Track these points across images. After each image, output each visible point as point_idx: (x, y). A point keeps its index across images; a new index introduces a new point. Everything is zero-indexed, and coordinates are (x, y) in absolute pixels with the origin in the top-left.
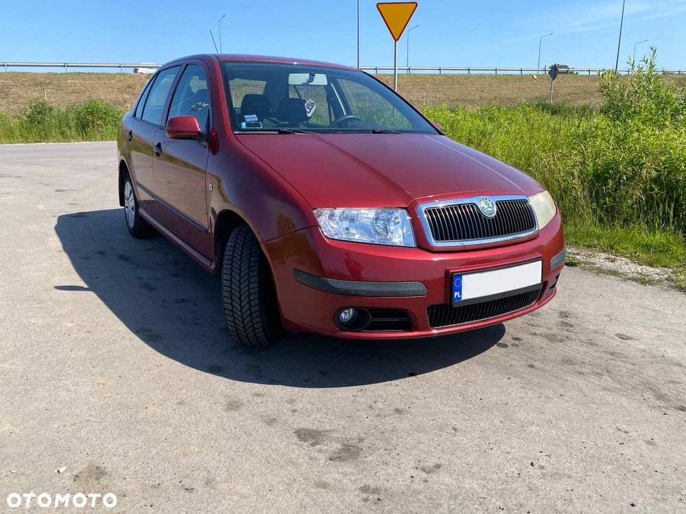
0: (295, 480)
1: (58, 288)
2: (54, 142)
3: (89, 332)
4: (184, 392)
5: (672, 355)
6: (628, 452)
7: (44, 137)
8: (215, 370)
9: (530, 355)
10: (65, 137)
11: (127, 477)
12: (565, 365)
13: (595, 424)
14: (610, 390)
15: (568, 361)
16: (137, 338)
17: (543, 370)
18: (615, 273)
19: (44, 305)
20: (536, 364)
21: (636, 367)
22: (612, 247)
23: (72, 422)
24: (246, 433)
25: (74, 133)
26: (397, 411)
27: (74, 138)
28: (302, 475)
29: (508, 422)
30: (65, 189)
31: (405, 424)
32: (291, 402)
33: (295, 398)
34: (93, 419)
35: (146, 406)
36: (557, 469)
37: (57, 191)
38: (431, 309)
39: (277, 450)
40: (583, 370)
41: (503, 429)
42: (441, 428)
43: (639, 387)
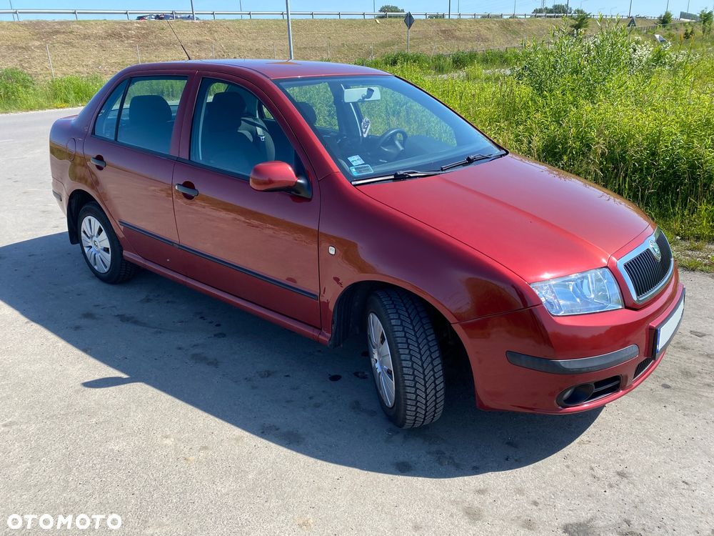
15: (687, 373)
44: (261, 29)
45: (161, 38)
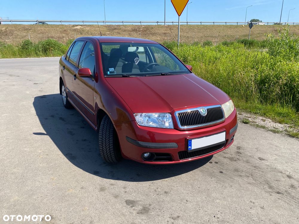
0: (124, 222)
1: (35, 134)
2: (33, 57)
3: (47, 155)
4: (84, 183)
5: (279, 167)
6: (253, 212)
7: (28, 55)
8: (96, 173)
9: (222, 167)
10: (37, 55)
11: (61, 220)
12: (235, 172)
13: (242, 199)
14: (251, 184)
15: (236, 170)
16: (66, 158)
17: (226, 174)
18: (263, 127)
19: (30, 142)
20: (223, 171)
21: (263, 173)
22: (265, 114)
23: (41, 196)
24: (106, 201)
25: (41, 53)
26: (166, 192)
27: (41, 56)
28: (126, 220)
29: (208, 198)
30: (38, 83)
31: (168, 199)
32: (125, 188)
33: (126, 186)
34: (48, 195)
35: (69, 189)
36: (224, 219)
37: (35, 84)
38: (179, 153)
39: (118, 209)
40: (242, 174)
41: (206, 201)
42: (182, 200)
43: (263, 182)
44: (191, 28)
45: (151, 31)
